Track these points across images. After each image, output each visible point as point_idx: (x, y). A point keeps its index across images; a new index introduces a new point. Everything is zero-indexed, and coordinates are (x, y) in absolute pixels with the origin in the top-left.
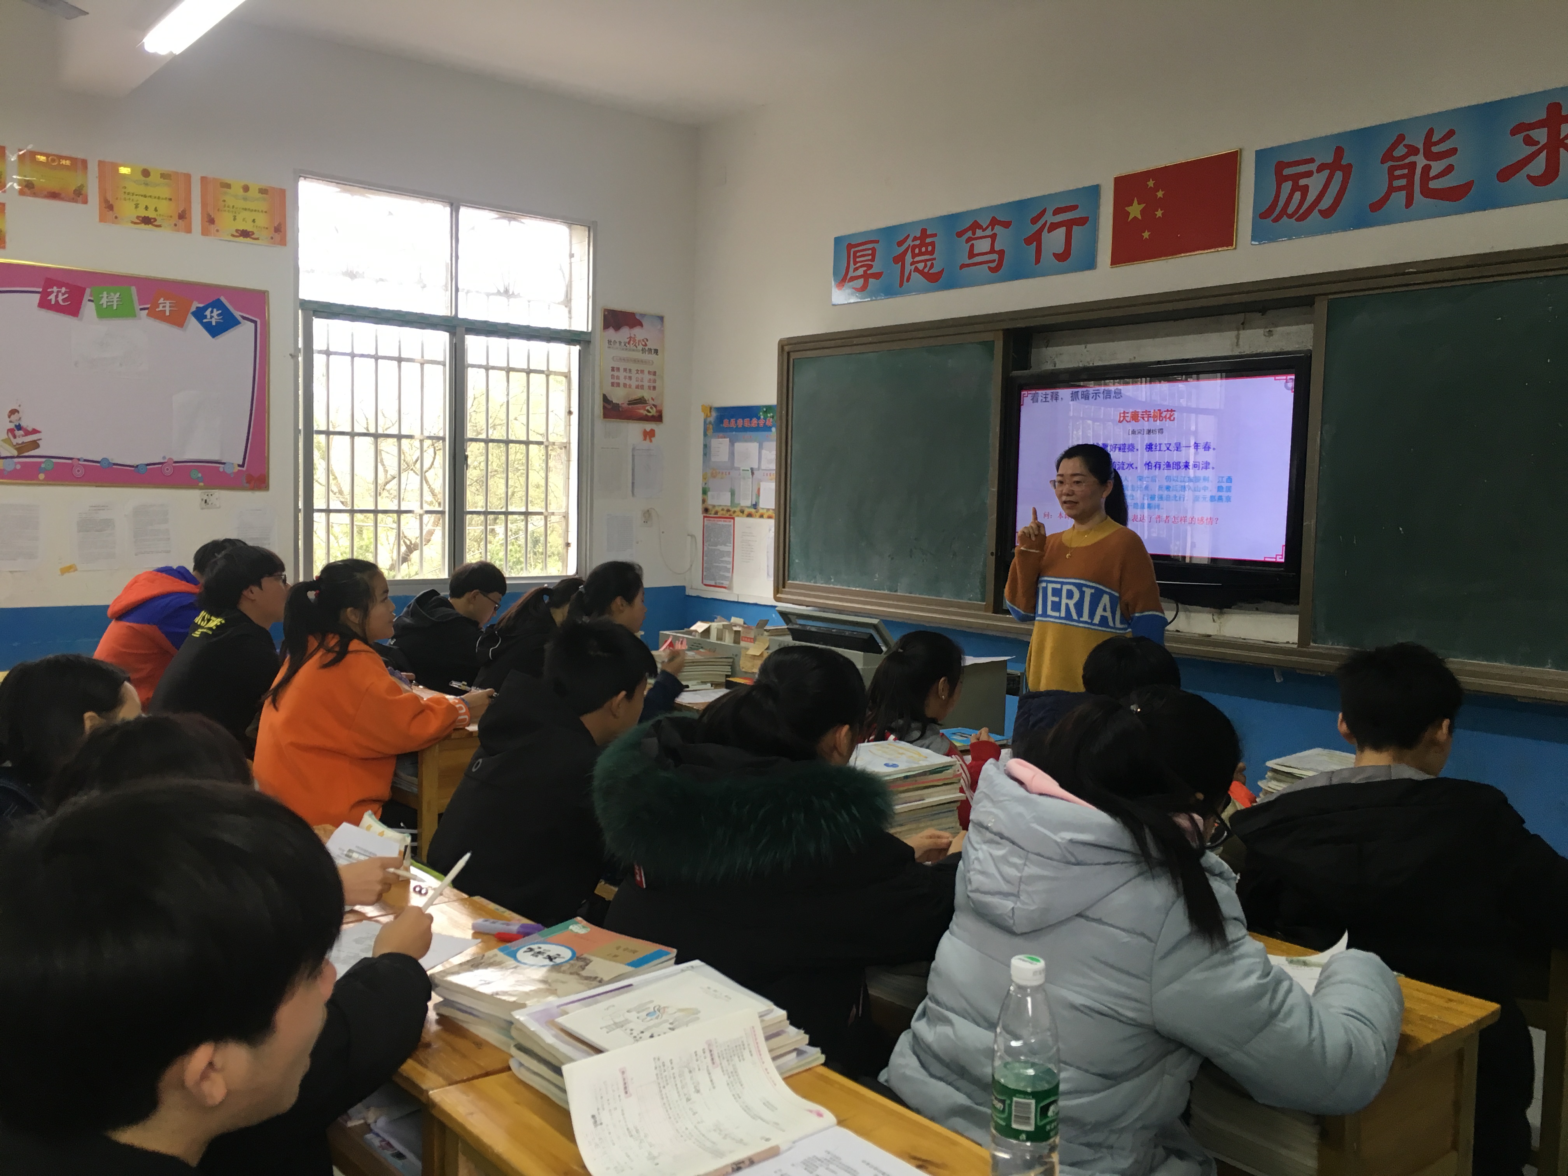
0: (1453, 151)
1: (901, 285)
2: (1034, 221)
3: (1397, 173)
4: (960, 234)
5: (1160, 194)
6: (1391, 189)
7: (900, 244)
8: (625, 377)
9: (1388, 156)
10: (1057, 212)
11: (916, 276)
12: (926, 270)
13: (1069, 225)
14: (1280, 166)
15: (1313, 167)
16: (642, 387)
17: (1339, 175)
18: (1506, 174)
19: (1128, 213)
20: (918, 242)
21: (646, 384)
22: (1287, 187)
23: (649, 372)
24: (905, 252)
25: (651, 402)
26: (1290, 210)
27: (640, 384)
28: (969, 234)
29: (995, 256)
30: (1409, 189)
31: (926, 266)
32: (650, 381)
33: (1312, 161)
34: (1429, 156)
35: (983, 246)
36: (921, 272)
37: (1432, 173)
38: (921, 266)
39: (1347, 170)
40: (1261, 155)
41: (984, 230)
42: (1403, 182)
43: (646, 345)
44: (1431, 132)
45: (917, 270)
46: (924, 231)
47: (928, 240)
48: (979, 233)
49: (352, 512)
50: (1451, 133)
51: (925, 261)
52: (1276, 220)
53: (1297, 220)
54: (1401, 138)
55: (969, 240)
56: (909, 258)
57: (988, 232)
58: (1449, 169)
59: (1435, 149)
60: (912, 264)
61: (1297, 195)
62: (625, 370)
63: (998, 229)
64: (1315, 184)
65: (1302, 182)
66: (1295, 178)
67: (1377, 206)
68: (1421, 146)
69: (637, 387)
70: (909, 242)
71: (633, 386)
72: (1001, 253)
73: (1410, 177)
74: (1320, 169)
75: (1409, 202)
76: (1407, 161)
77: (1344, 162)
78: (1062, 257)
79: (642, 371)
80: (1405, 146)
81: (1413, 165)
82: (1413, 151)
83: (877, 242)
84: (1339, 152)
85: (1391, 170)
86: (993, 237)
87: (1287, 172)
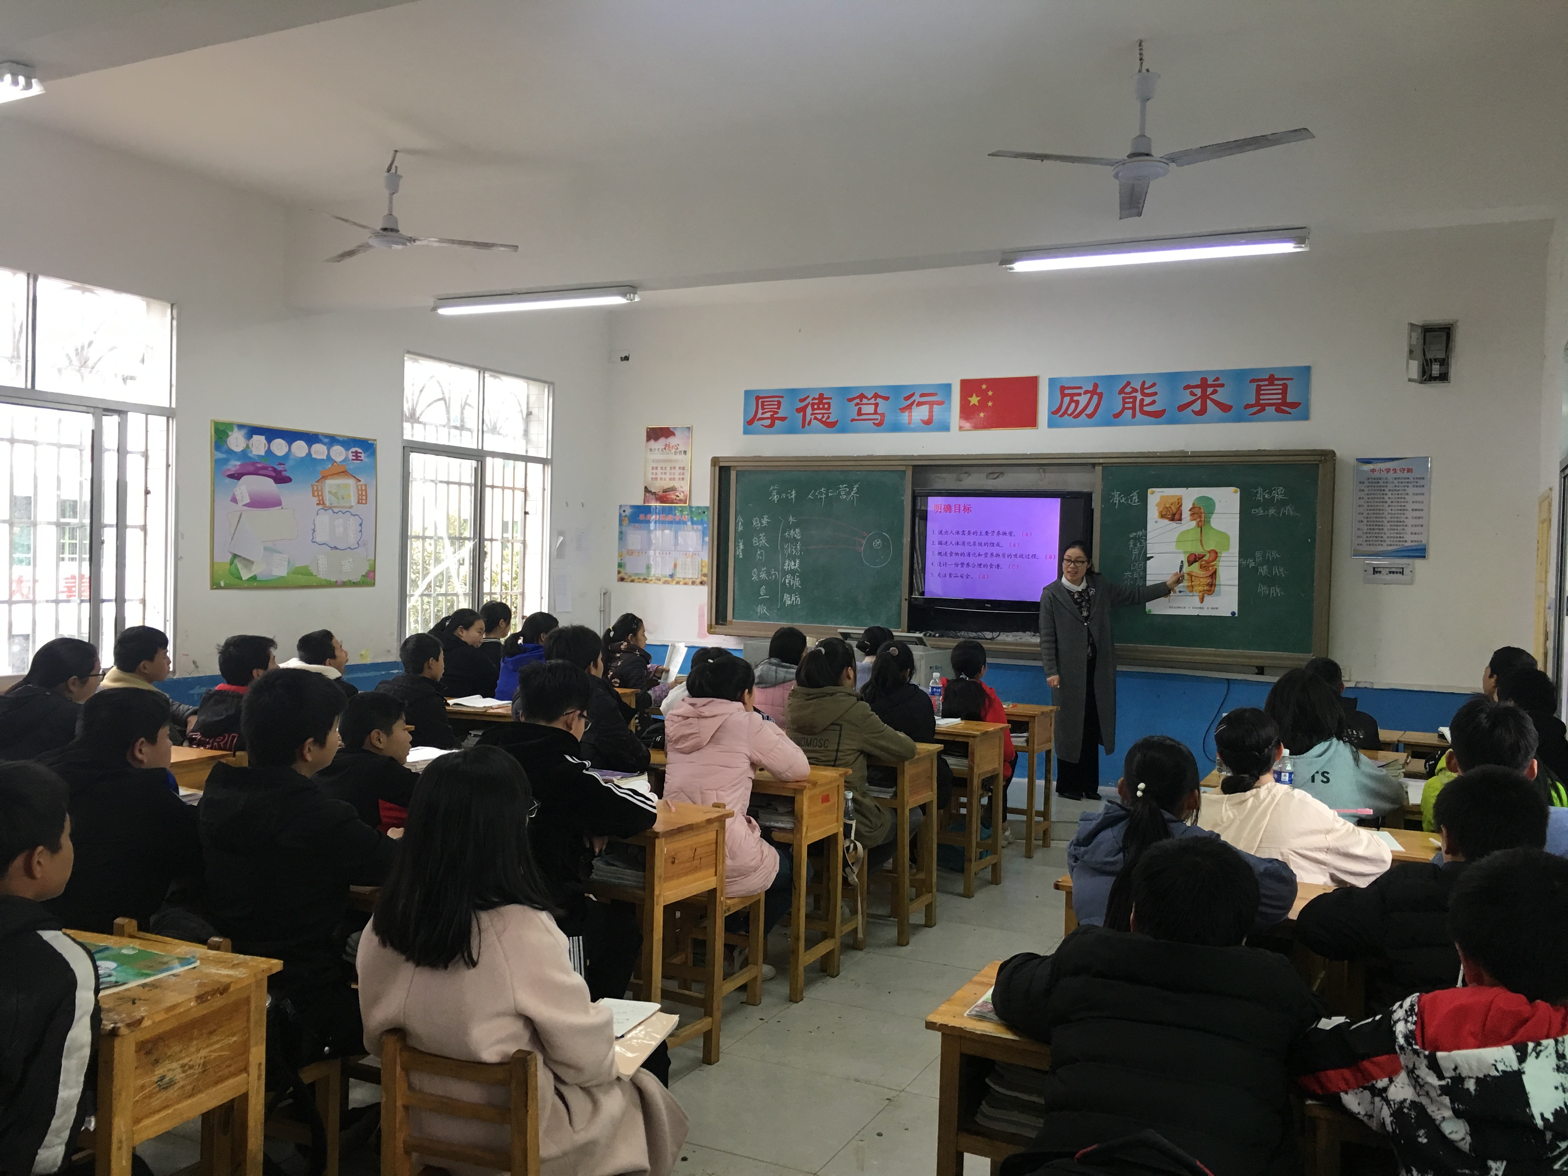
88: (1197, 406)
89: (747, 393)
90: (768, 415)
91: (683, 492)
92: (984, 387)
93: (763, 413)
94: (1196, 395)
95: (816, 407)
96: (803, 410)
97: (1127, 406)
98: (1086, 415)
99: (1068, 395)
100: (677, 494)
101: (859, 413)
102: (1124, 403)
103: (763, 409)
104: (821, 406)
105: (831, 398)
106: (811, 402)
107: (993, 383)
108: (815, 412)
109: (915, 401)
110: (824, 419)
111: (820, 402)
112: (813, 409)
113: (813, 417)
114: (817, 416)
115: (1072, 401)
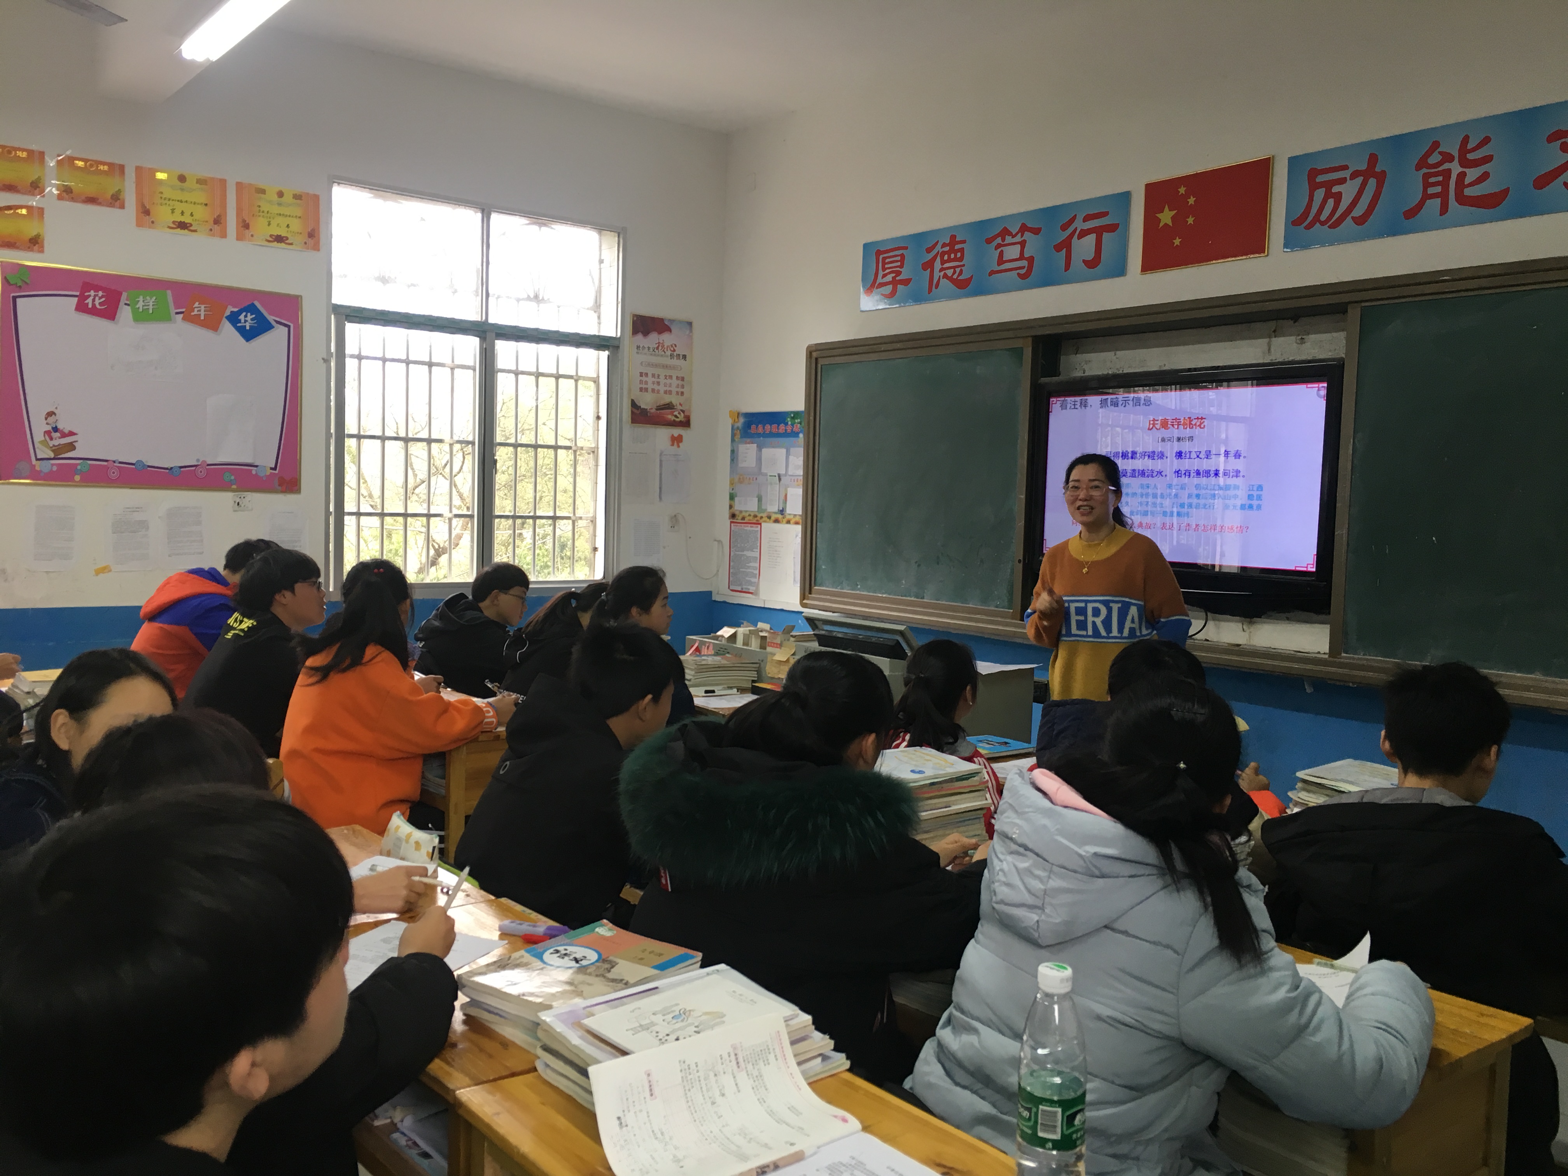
0: (1488, 159)
1: (930, 291)
2: (1064, 228)
3: (1432, 180)
4: (989, 241)
5: (1191, 201)
6: (1426, 197)
7: (929, 250)
8: (653, 383)
9: (1422, 163)
10: (1085, 219)
11: (944, 282)
12: (955, 277)
13: (1099, 232)
14: (1313, 173)
15: (1346, 174)
16: (670, 392)
17: (1372, 182)
18: (1542, 182)
19: (1160, 220)
20: (947, 249)
21: (674, 389)
22: (1320, 194)
23: (677, 378)
24: (934, 258)
25: (680, 408)
26: (1323, 217)
27: (668, 389)
28: (999, 240)
29: (1024, 263)
30: (1444, 196)
31: (954, 273)
32: (678, 386)
33: (1345, 168)
34: (1465, 163)
35: (1012, 252)
36: (950, 279)
37: (1467, 181)
38: (950, 272)
39: (1381, 178)
40: (1294, 162)
41: (1013, 237)
42: (1438, 189)
43: (674, 351)
44: (1466, 139)
45: (945, 276)
46: (953, 237)
47: (957, 247)
48: (1009, 239)
49: (382, 515)
50: (1486, 141)
51: (954, 268)
52: (1308, 227)
53: (1330, 227)
54: (1436, 145)
55: (998, 246)
56: (938, 265)
57: (1018, 239)
58: (1485, 176)
59: (1470, 156)
60: (941, 270)
61: (1331, 202)
62: (653, 375)
63: (1028, 235)
64: (1348, 191)
65: (1335, 189)
66: (1329, 185)
67: (1411, 213)
68: (1456, 154)
69: (665, 392)
70: (938, 248)
71: (662, 392)
72: (1031, 260)
73: (1445, 184)
74: (1354, 175)
75: (1444, 209)
76: (1440, 169)
77: (1378, 169)
78: (1092, 264)
79: (671, 377)
80: (1440, 153)
81: (1449, 171)
82: (1448, 158)
83: (906, 248)
84: (1373, 159)
85: (1426, 177)
86: (1023, 244)
87: (1320, 179)
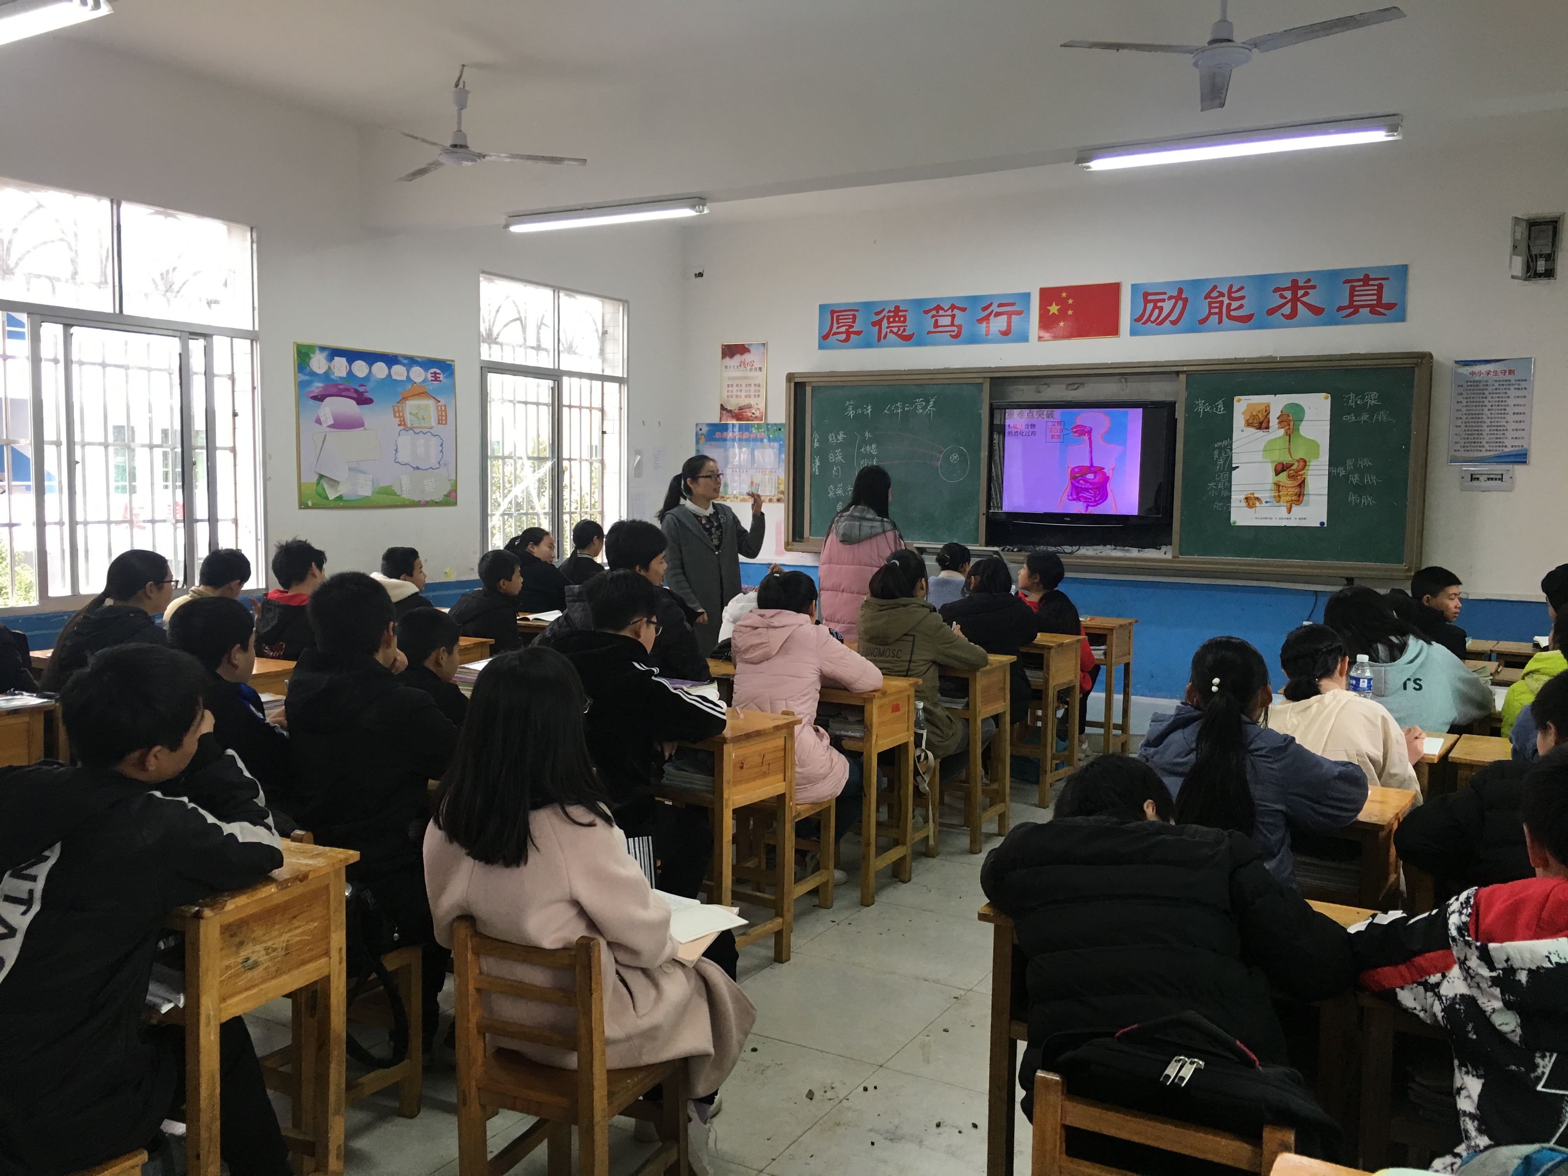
88: (1287, 310)
89: (822, 307)
90: (843, 329)
91: (758, 409)
92: (1064, 295)
93: (838, 328)
94: (1286, 298)
95: (891, 320)
96: (878, 323)
97: (1213, 311)
98: (1170, 321)
99: (1151, 301)
100: (753, 411)
101: (936, 325)
102: (1210, 308)
103: (838, 323)
104: (897, 319)
105: (906, 311)
106: (887, 315)
107: (1073, 291)
108: (891, 325)
109: (992, 311)
110: (900, 333)
111: (896, 315)
112: (889, 322)
113: (888, 330)
114: (893, 329)
115: (1155, 307)
